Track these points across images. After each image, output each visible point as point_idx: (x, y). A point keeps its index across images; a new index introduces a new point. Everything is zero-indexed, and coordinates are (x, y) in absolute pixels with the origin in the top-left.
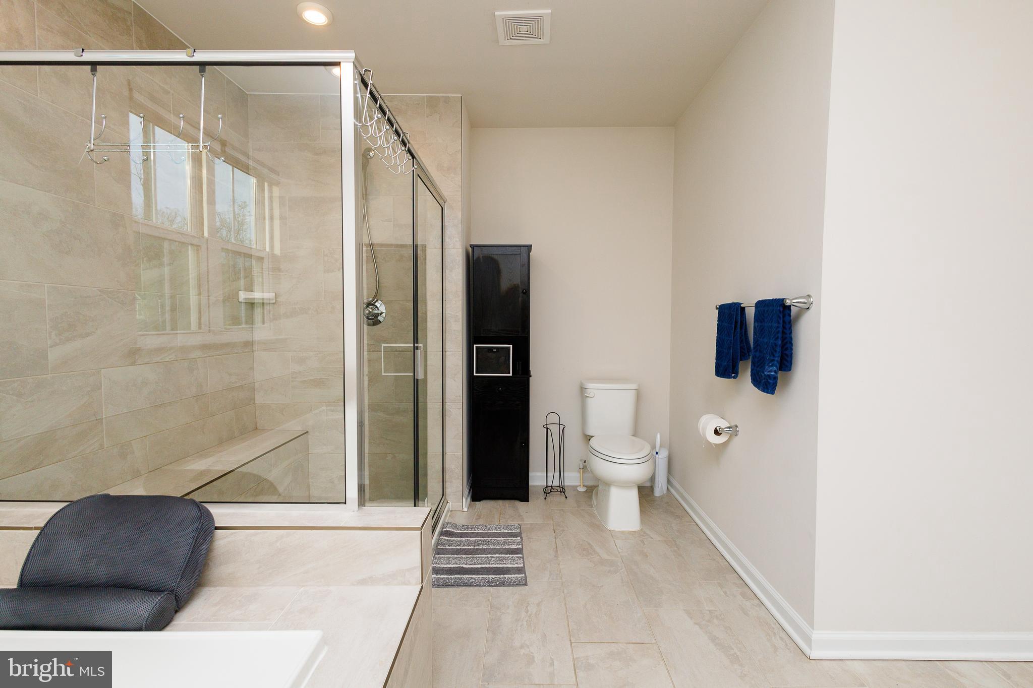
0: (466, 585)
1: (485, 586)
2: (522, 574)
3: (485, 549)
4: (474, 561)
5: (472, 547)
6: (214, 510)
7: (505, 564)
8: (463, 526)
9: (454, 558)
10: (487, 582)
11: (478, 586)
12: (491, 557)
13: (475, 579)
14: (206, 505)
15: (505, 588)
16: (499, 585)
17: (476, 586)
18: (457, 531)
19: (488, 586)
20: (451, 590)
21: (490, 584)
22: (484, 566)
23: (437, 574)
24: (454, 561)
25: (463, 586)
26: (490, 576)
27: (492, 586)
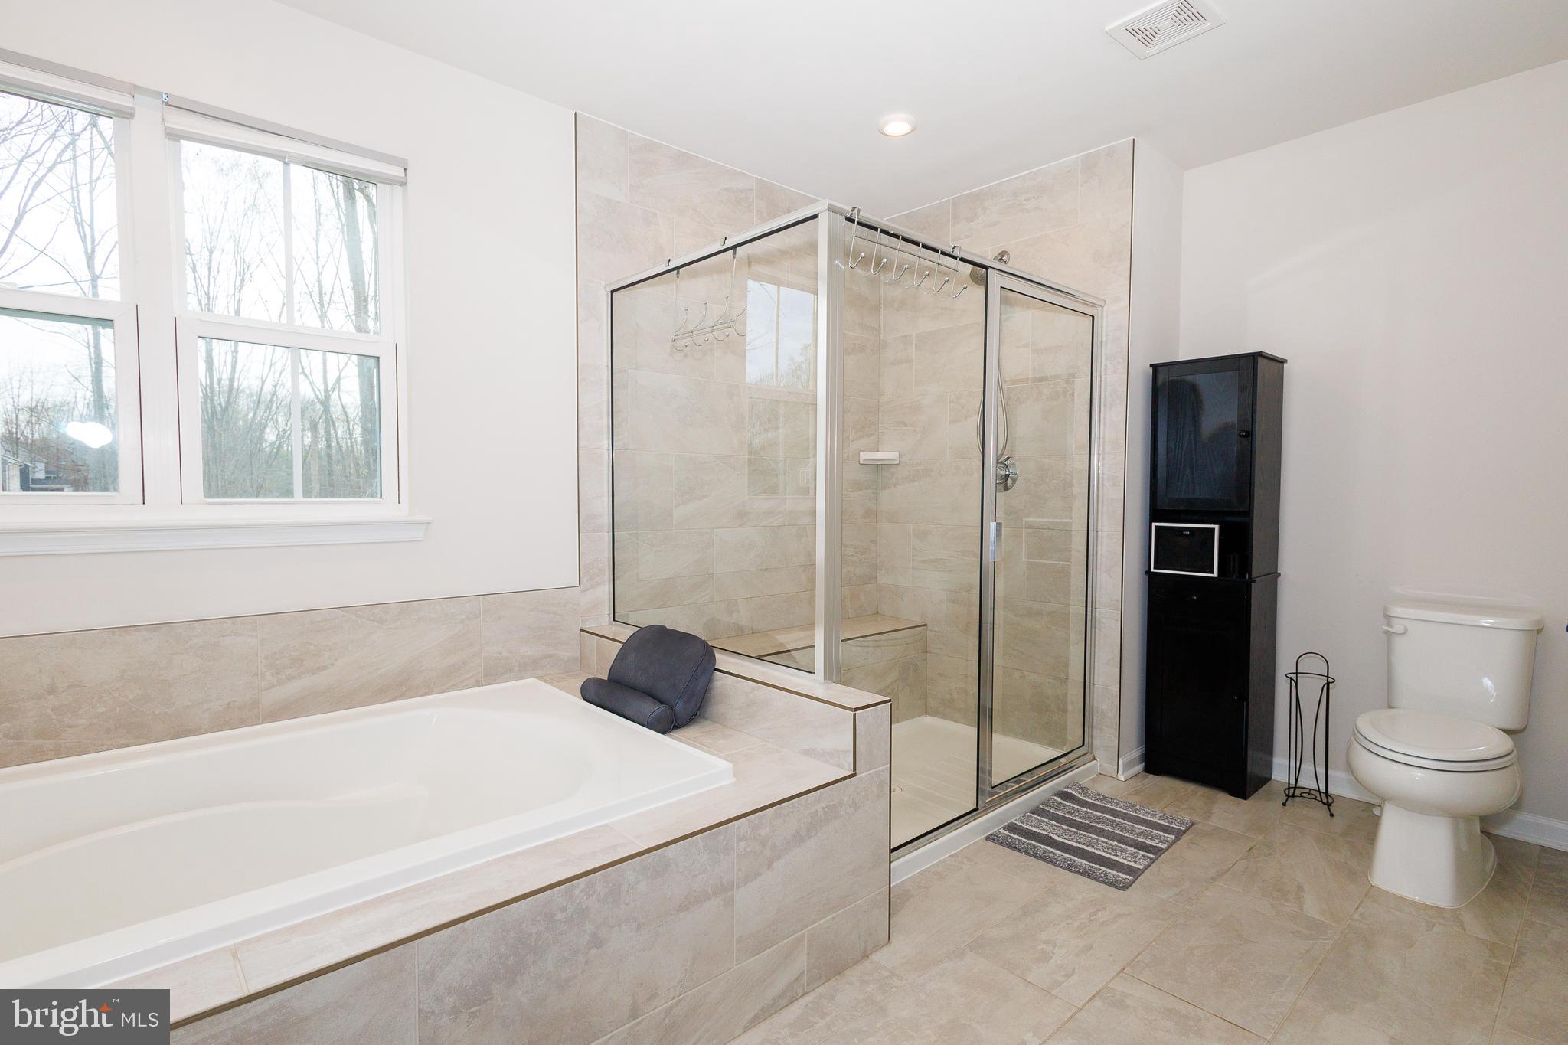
0: (1037, 856)
1: (1061, 867)
2: (1130, 875)
3: (1103, 830)
4: (1073, 837)
5: (1087, 822)
6: (719, 656)
7: (1117, 856)
8: (1099, 795)
9: (1047, 824)
10: (1069, 864)
11: (1052, 863)
12: (1103, 842)
13: (1055, 854)
14: (714, 649)
15: (1089, 880)
16: (1083, 874)
17: (1048, 862)
18: (1084, 798)
19: (1066, 869)
20: (1015, 853)
21: (1070, 867)
22: (1081, 846)
23: (1010, 831)
24: (1045, 827)
25: (1033, 856)
26: (1080, 860)
27: (1071, 871)
